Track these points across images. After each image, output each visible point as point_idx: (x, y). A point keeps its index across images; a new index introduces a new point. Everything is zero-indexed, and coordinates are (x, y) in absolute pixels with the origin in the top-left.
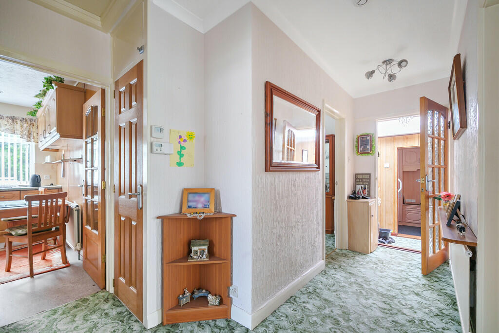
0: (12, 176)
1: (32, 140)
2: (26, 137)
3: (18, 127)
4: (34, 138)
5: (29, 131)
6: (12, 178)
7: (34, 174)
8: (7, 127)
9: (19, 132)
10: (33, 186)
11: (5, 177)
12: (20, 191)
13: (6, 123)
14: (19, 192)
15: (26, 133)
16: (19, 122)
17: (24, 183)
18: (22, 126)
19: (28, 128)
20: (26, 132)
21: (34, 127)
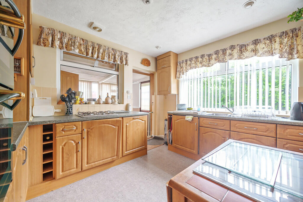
0: (270, 104)
1: (296, 56)
2: (286, 55)
3: (277, 45)
4: (298, 52)
5: (290, 46)
6: (264, 106)
7: (298, 101)
8: (264, 50)
9: (277, 51)
10: (295, 119)
11: (263, 105)
12: (276, 124)
13: (264, 46)
14: (274, 125)
15: (286, 50)
16: (277, 39)
17: (283, 113)
18: (281, 43)
19: (289, 43)
20: (287, 48)
21: (298, 39)
